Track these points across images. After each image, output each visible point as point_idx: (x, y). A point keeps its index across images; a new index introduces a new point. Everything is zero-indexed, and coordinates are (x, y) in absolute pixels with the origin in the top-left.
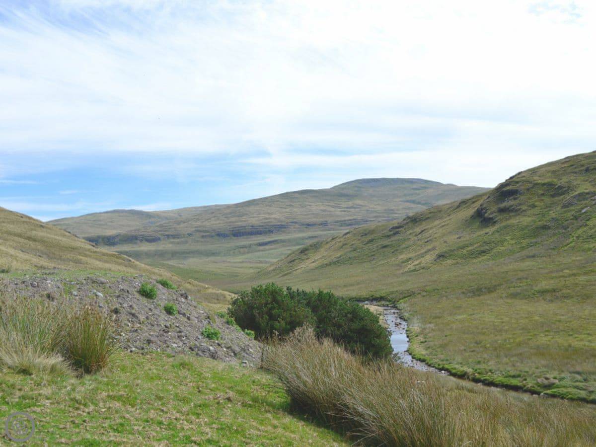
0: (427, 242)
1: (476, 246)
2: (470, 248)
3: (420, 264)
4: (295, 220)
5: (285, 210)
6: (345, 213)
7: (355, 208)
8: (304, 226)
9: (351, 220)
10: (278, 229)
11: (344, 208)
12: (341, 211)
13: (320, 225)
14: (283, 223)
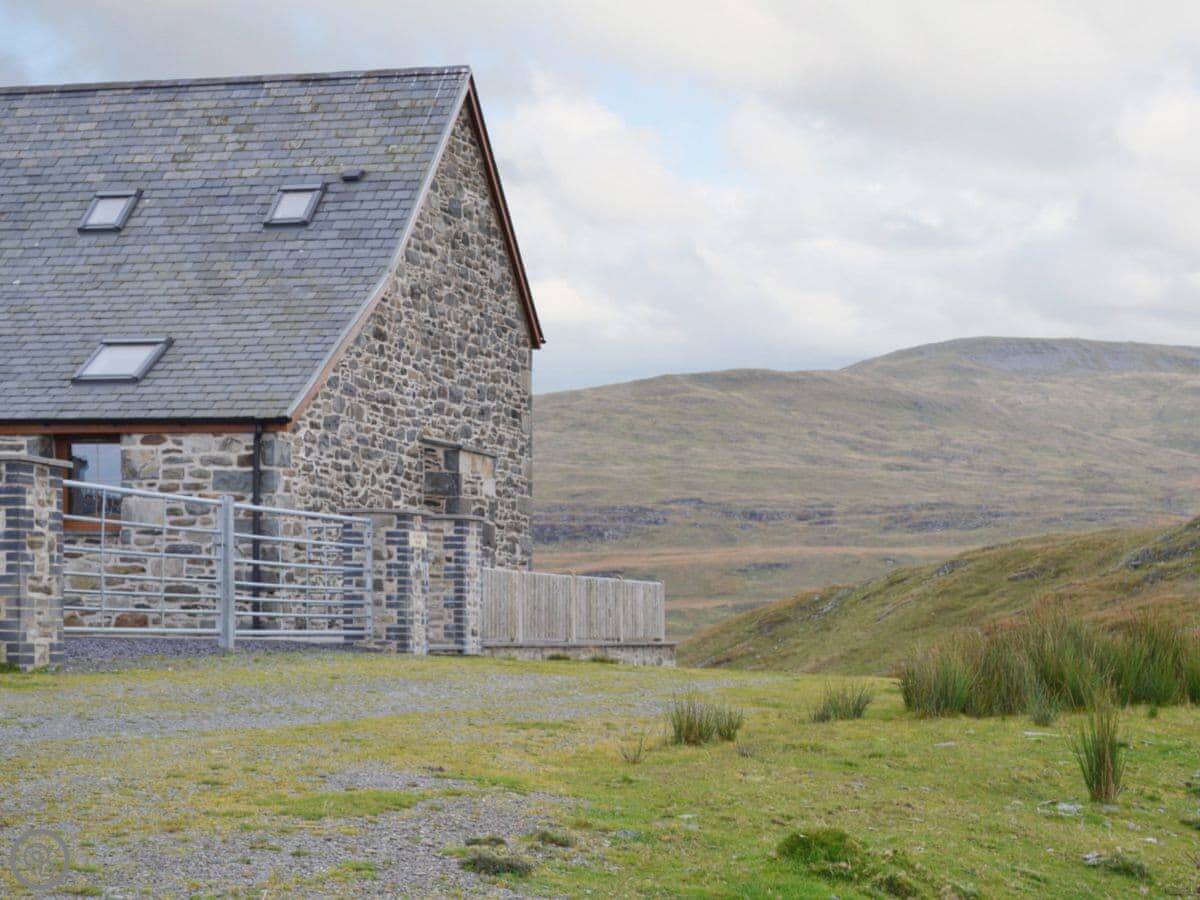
4: (696, 494)
5: (653, 449)
6: (904, 474)
7: (948, 459)
8: (738, 521)
9: (931, 507)
10: (623, 525)
11: (902, 454)
12: (888, 467)
13: (801, 518)
14: (649, 503)
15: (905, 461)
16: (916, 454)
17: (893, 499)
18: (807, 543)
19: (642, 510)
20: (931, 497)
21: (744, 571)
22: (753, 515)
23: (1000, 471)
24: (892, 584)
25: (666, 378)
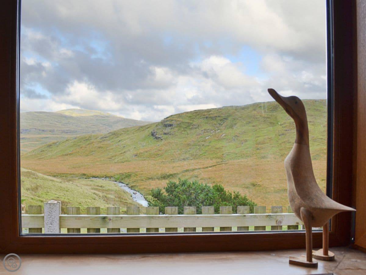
0: (124, 146)
3: (123, 158)
4: (35, 128)
5: (29, 121)
6: (64, 126)
7: (70, 124)
8: (41, 131)
9: (68, 130)
10: (25, 132)
11: (64, 123)
12: (62, 125)
13: (50, 131)
14: (28, 129)
15: (64, 124)
16: (65, 123)
17: (63, 129)
18: (51, 135)
19: (27, 130)
20: (68, 129)
21: (42, 138)
22: (43, 131)
23: (77, 126)
24: (67, 141)
25: (31, 112)
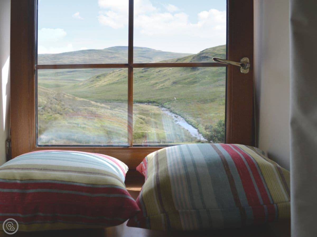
0: (164, 76)
1: (191, 79)
2: (188, 80)
3: (164, 86)
